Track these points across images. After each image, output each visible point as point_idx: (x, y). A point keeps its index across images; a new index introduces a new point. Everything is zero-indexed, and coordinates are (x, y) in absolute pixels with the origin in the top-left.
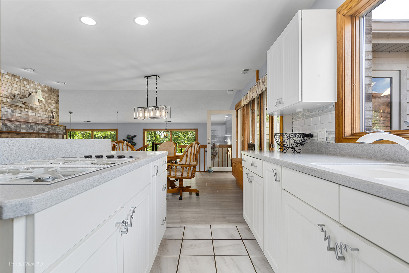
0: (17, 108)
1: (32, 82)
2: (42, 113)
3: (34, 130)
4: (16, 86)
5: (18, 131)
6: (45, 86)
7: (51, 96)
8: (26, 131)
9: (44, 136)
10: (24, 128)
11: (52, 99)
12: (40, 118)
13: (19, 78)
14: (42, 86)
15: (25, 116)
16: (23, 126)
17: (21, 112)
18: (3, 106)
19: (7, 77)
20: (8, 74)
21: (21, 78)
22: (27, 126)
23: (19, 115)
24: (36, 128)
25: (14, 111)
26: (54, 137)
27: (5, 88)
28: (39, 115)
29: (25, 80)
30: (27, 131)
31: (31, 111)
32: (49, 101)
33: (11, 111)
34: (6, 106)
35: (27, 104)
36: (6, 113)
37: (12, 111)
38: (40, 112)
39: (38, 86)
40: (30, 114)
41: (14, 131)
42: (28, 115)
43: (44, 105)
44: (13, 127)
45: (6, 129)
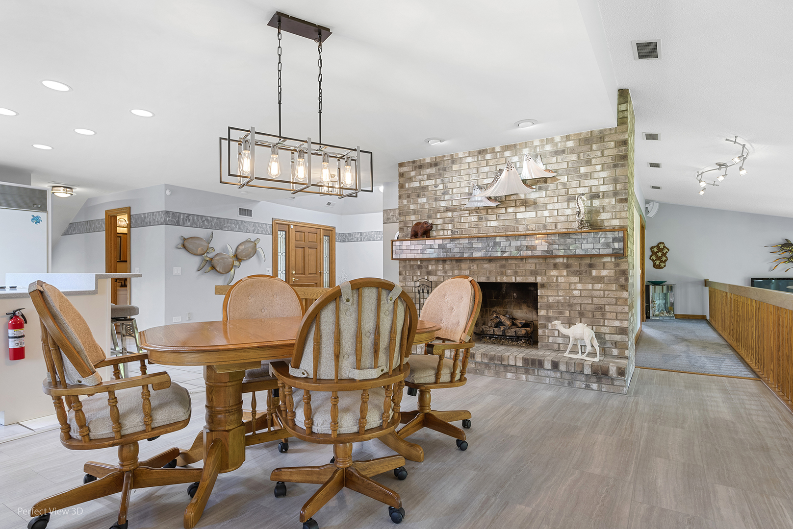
0: (489, 211)
1: (526, 145)
2: (557, 206)
3: (505, 252)
4: (486, 169)
5: (466, 255)
6: (568, 138)
7: (588, 155)
8: (484, 256)
9: (563, 264)
10: (478, 250)
11: (594, 161)
12: (549, 220)
13: (493, 151)
14: (557, 139)
15: (507, 223)
16: (477, 245)
17: (499, 216)
18: (462, 214)
19: (469, 159)
20: (470, 154)
21: (498, 149)
22: (486, 244)
23: (494, 224)
24: (510, 246)
25: (484, 218)
26: (604, 263)
27: (466, 182)
28: (546, 213)
29: (507, 148)
30: (485, 254)
31: (522, 209)
32: (583, 170)
33: (476, 220)
34: (468, 212)
35: (512, 198)
36: (467, 225)
37: (480, 219)
38: (551, 205)
39: (542, 146)
40: (519, 216)
41: (459, 257)
42: (516, 220)
43: (564, 184)
44: (456, 250)
45: (445, 254)
